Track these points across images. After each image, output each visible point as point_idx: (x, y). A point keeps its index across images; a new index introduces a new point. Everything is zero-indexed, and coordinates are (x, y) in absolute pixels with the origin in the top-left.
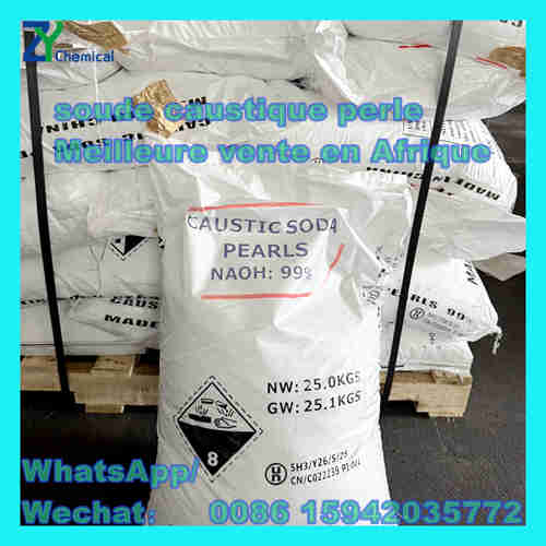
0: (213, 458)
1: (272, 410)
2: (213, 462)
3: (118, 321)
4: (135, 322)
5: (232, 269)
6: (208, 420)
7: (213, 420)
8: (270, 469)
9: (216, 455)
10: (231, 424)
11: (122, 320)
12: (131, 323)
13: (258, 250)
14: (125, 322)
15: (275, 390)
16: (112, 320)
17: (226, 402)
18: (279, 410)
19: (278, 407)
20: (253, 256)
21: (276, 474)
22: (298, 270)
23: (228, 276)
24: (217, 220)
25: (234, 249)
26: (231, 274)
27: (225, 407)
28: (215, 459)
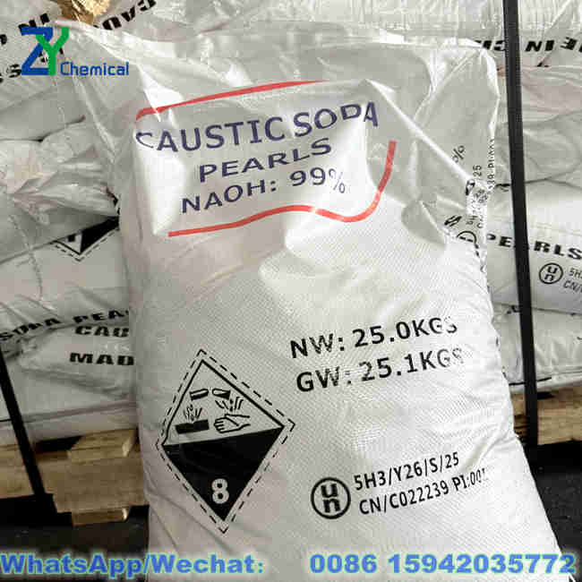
0: (220, 489)
1: (304, 384)
2: (220, 496)
3: (90, 361)
4: (115, 360)
5: (213, 195)
6: (203, 425)
7: (211, 424)
8: (319, 491)
9: (224, 483)
10: (241, 421)
11: (95, 359)
12: (110, 361)
13: (253, 163)
14: (100, 361)
15: (304, 352)
16: (81, 360)
17: (228, 387)
18: (317, 384)
19: (315, 378)
20: (245, 171)
21: (331, 499)
22: (318, 173)
23: (209, 204)
24: (183, 132)
25: (215, 168)
26: (214, 199)
27: (226, 395)
28: (223, 491)
